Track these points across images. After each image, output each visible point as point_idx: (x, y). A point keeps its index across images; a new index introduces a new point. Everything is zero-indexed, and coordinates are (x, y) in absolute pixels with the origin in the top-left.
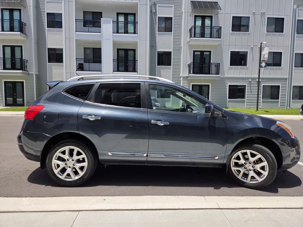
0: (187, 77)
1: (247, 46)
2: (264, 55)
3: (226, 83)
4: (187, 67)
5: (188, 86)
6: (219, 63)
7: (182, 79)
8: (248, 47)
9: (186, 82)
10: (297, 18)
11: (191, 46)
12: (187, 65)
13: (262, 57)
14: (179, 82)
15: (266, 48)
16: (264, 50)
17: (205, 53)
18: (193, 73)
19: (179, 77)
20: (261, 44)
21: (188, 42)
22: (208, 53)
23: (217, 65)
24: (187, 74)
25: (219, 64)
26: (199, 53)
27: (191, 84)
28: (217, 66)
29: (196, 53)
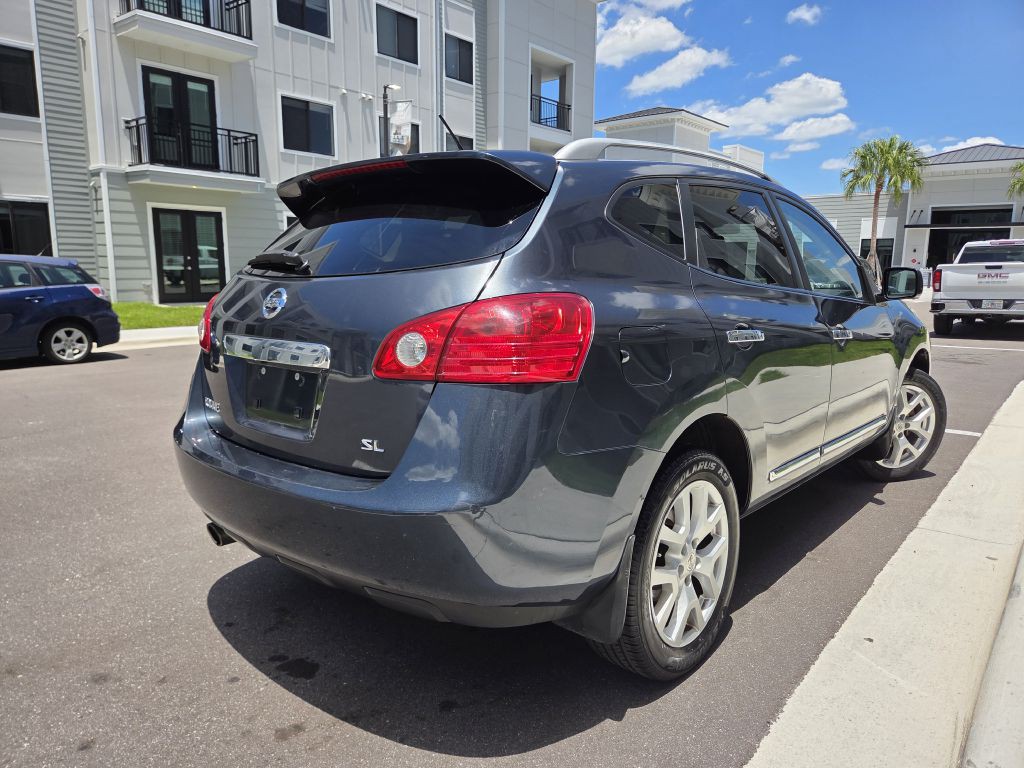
0: (128, 176)
1: (330, 86)
2: (399, 127)
3: (278, 209)
4: (122, 133)
5: (135, 213)
6: (251, 135)
7: (103, 181)
8: (332, 89)
9: (127, 195)
10: (445, 30)
11: (129, 46)
12: (123, 125)
13: (393, 131)
14: (87, 194)
15: (401, 107)
16: (395, 110)
17: (191, 85)
18: (153, 160)
19: (85, 171)
20: (385, 88)
21: (117, 26)
22: (203, 88)
23: (246, 138)
24: (124, 163)
25: (254, 138)
26: (167, 81)
27: (150, 205)
28: (246, 143)
29: (154, 79)
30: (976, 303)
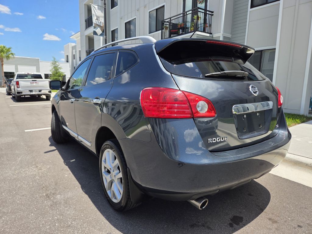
30: (31, 91)
